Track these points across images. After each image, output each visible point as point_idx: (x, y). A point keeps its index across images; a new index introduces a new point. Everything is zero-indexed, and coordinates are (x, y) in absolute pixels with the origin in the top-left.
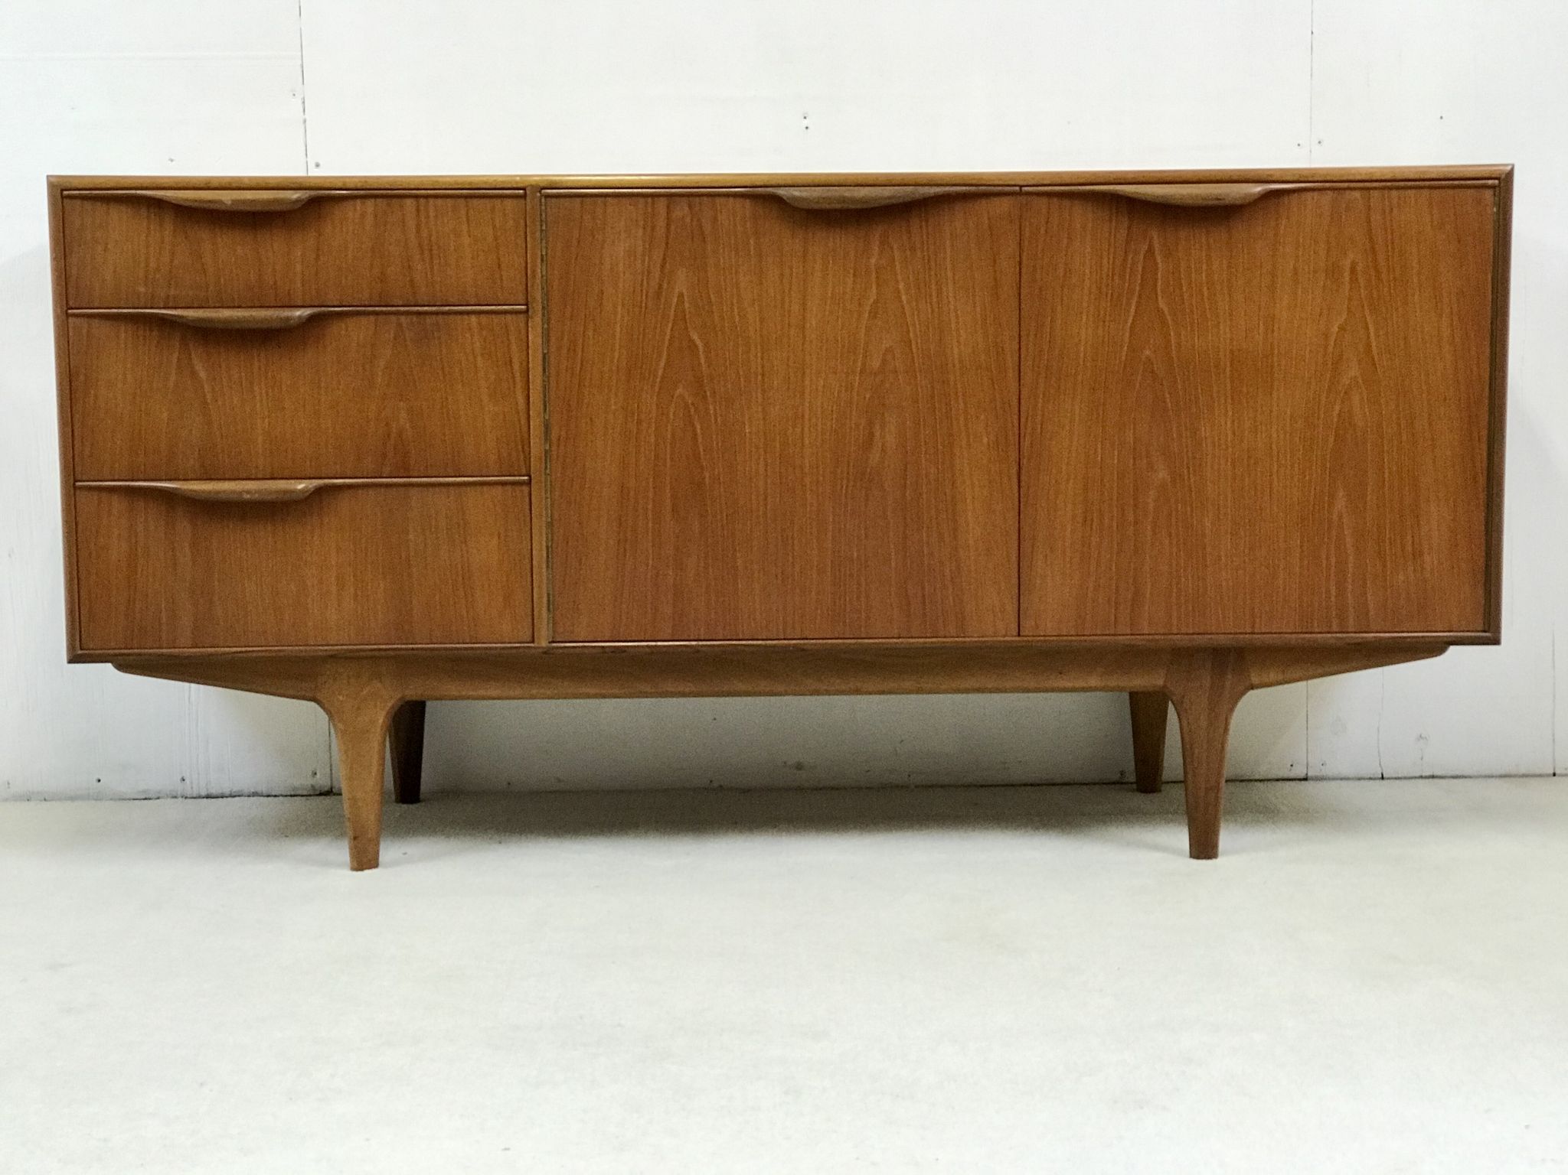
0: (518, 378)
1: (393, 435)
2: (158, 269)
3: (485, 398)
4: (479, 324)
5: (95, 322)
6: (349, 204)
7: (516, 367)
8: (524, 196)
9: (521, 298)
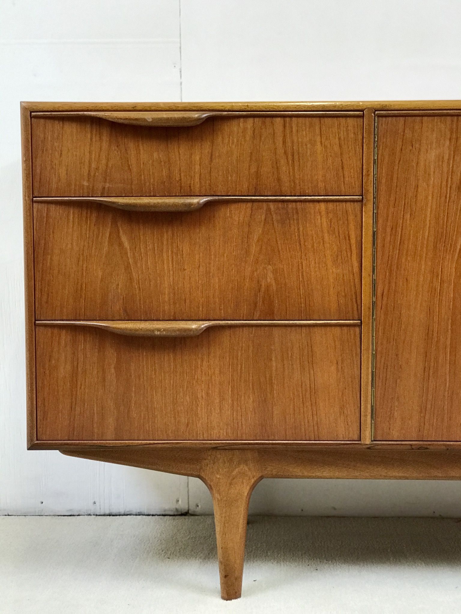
0: (354, 247)
1: (263, 289)
2: (97, 169)
3: (330, 263)
4: (327, 209)
5: (53, 207)
6: (235, 122)
7: (353, 241)
8: (363, 116)
9: (358, 190)
